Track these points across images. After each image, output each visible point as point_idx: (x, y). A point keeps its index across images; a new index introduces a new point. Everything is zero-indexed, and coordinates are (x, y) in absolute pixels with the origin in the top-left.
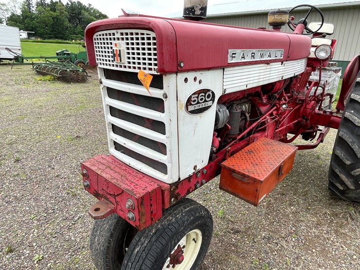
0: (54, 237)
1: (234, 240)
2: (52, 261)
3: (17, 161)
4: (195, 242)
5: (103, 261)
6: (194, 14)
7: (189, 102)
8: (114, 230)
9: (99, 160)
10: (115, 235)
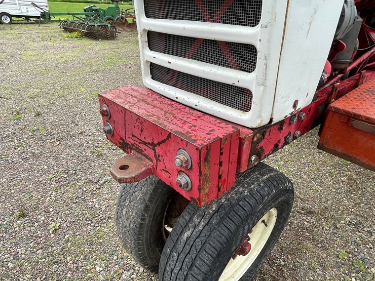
0: (74, 203)
1: (306, 224)
2: (71, 232)
3: (38, 115)
4: (266, 225)
5: (134, 243)
8: (150, 201)
9: (127, 92)
10: (151, 208)
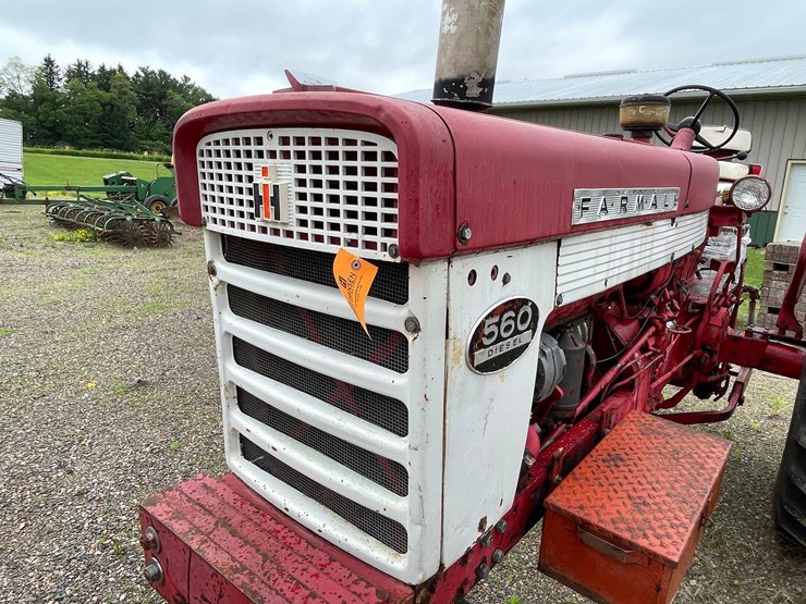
6: (463, 96)
7: (477, 341)
